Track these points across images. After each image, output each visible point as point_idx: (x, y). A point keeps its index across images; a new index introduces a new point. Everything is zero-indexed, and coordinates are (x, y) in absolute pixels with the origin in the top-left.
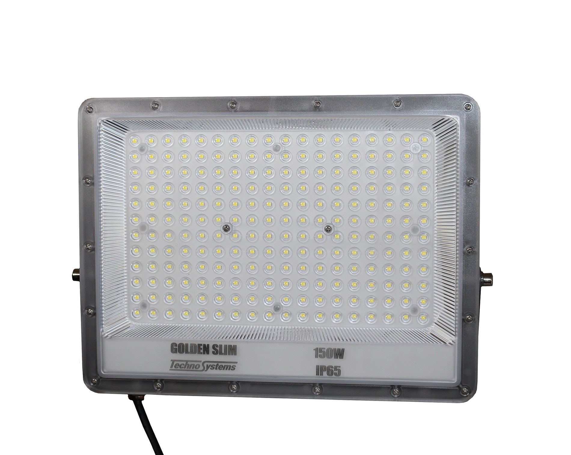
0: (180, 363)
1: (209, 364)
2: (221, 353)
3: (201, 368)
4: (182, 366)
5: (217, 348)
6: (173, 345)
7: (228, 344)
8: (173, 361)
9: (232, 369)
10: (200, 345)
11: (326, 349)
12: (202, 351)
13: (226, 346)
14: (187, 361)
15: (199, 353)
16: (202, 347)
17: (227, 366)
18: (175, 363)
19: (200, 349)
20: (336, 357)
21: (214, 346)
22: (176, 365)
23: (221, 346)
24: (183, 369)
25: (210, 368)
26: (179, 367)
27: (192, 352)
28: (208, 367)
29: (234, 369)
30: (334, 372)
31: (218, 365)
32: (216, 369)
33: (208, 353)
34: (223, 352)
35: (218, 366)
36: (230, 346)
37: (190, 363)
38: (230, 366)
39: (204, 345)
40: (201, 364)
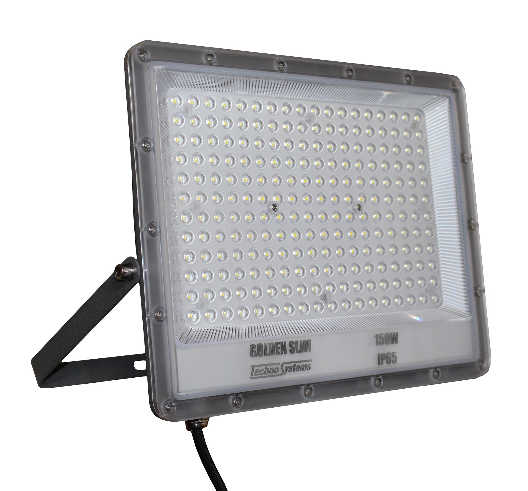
0: (260, 368)
1: (287, 365)
2: (297, 352)
3: (280, 372)
4: (263, 372)
5: (293, 345)
6: (252, 346)
7: (303, 339)
8: (253, 367)
9: (308, 369)
10: (277, 343)
11: (384, 334)
12: (280, 351)
13: (301, 341)
14: (266, 365)
15: (278, 353)
16: (279, 346)
17: (303, 365)
18: (256, 369)
19: (278, 348)
20: (392, 343)
21: (291, 343)
22: (256, 372)
23: (297, 342)
24: (263, 375)
25: (288, 371)
26: (259, 373)
27: (271, 353)
28: (286, 369)
29: (310, 368)
30: (392, 359)
31: (295, 365)
32: (294, 371)
33: (286, 353)
34: (299, 349)
35: (296, 367)
36: (305, 341)
37: (269, 367)
38: (306, 365)
39: (282, 343)
40: (279, 366)
